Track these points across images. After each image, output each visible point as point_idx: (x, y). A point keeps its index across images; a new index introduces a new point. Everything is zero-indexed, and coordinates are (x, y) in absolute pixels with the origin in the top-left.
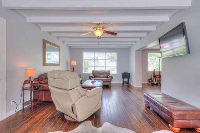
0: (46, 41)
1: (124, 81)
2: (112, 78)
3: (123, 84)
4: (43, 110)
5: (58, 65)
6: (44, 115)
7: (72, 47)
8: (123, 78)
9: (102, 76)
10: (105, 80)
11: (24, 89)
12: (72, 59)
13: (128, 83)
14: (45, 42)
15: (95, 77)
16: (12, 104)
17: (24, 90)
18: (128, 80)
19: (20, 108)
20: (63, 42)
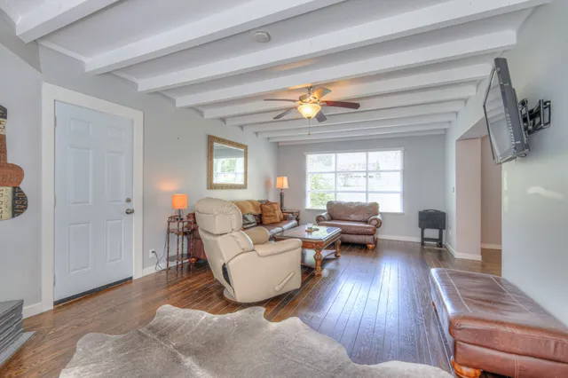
0: (214, 137)
1: (425, 236)
2: (379, 224)
3: (423, 244)
4: (196, 275)
5: (244, 187)
6: (193, 283)
7: (280, 144)
8: (420, 227)
9: (353, 217)
10: (357, 229)
11: (169, 231)
12: (279, 174)
13: (440, 242)
14: (211, 139)
15: (332, 219)
16: (151, 255)
17: (168, 234)
18: (441, 235)
19: (163, 265)
20: (257, 133)
